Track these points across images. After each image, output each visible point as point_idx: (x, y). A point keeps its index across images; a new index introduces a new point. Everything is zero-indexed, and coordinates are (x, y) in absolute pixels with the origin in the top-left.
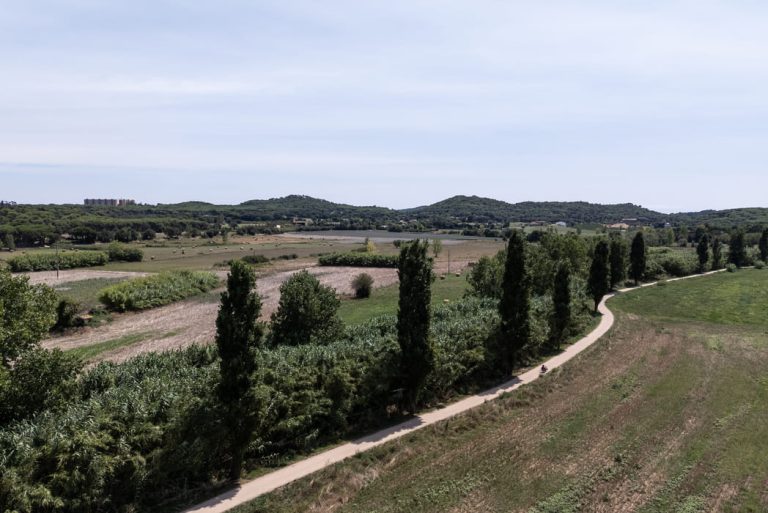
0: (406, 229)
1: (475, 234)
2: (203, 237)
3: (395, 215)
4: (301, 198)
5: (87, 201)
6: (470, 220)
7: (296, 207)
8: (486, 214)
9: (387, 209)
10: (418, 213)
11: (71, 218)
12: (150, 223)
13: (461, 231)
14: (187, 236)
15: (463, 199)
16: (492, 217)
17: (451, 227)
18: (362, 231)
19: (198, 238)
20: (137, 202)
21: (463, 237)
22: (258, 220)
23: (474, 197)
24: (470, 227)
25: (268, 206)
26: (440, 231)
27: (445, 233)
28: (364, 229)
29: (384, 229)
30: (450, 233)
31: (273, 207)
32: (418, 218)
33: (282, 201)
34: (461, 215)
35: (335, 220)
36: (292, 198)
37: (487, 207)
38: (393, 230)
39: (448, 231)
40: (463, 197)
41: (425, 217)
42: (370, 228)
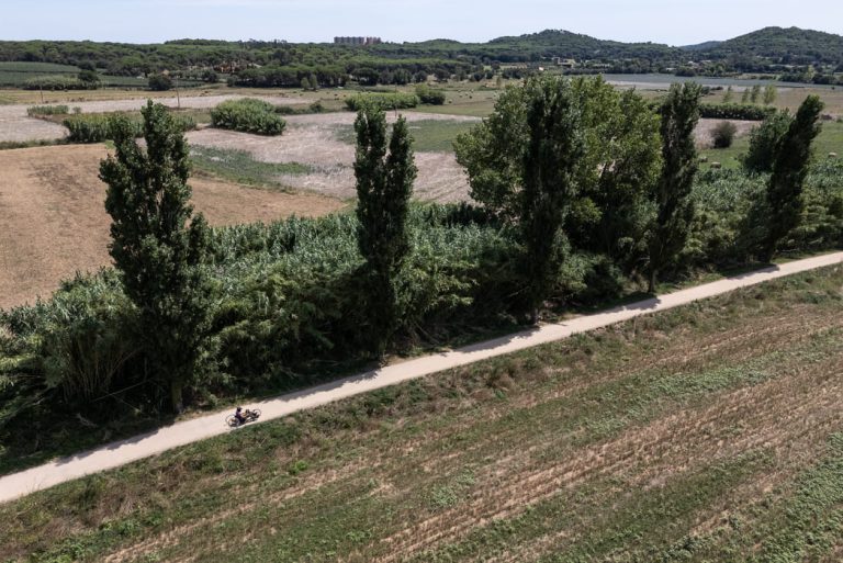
0: (699, 72)
1: (799, 80)
2: (471, 80)
3: (678, 53)
4: (558, 33)
5: (336, 39)
6: (786, 60)
7: (552, 44)
8: (810, 53)
9: (665, 46)
10: (710, 51)
11: (347, 58)
12: (417, 64)
13: (779, 76)
14: (456, 79)
15: (777, 31)
16: (818, 56)
17: (760, 71)
18: (641, 76)
19: (465, 81)
20: (384, 40)
21: (781, 83)
22: (515, 61)
23: (794, 29)
24: (787, 70)
25: (523, 45)
26: (745, 75)
27: (754, 78)
28: (644, 72)
29: (668, 72)
30: (762, 78)
31: (528, 45)
32: (710, 58)
33: (535, 38)
34: (773, 54)
35: (604, 61)
36: (548, 34)
37: (811, 43)
38: (682, 74)
39: (758, 75)
40: (778, 28)
41: (720, 57)
42: (651, 72)
